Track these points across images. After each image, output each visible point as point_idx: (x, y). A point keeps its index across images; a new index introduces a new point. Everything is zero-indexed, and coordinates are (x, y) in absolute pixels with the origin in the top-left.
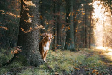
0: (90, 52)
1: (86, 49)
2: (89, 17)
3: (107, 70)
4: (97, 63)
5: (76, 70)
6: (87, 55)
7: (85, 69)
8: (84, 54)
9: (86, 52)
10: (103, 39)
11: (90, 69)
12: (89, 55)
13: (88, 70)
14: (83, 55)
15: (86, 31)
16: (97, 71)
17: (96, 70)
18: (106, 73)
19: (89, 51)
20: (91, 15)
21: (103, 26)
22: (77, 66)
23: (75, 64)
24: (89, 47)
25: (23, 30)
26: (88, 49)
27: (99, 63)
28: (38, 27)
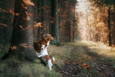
0: (75, 47)
1: (70, 43)
2: (73, 11)
3: (95, 64)
4: (84, 57)
5: (66, 64)
6: (72, 50)
7: (74, 63)
8: (70, 49)
9: (71, 47)
10: (87, 33)
11: (79, 63)
12: (74, 50)
13: (78, 64)
14: (68, 49)
15: (69, 25)
16: (87, 65)
17: (85, 64)
18: (95, 67)
19: (73, 45)
20: (75, 9)
21: (86, 19)
22: (66, 60)
23: (63, 59)
24: (73, 42)
25: (21, 27)
26: (72, 43)
27: (87, 57)
28: (36, 25)
